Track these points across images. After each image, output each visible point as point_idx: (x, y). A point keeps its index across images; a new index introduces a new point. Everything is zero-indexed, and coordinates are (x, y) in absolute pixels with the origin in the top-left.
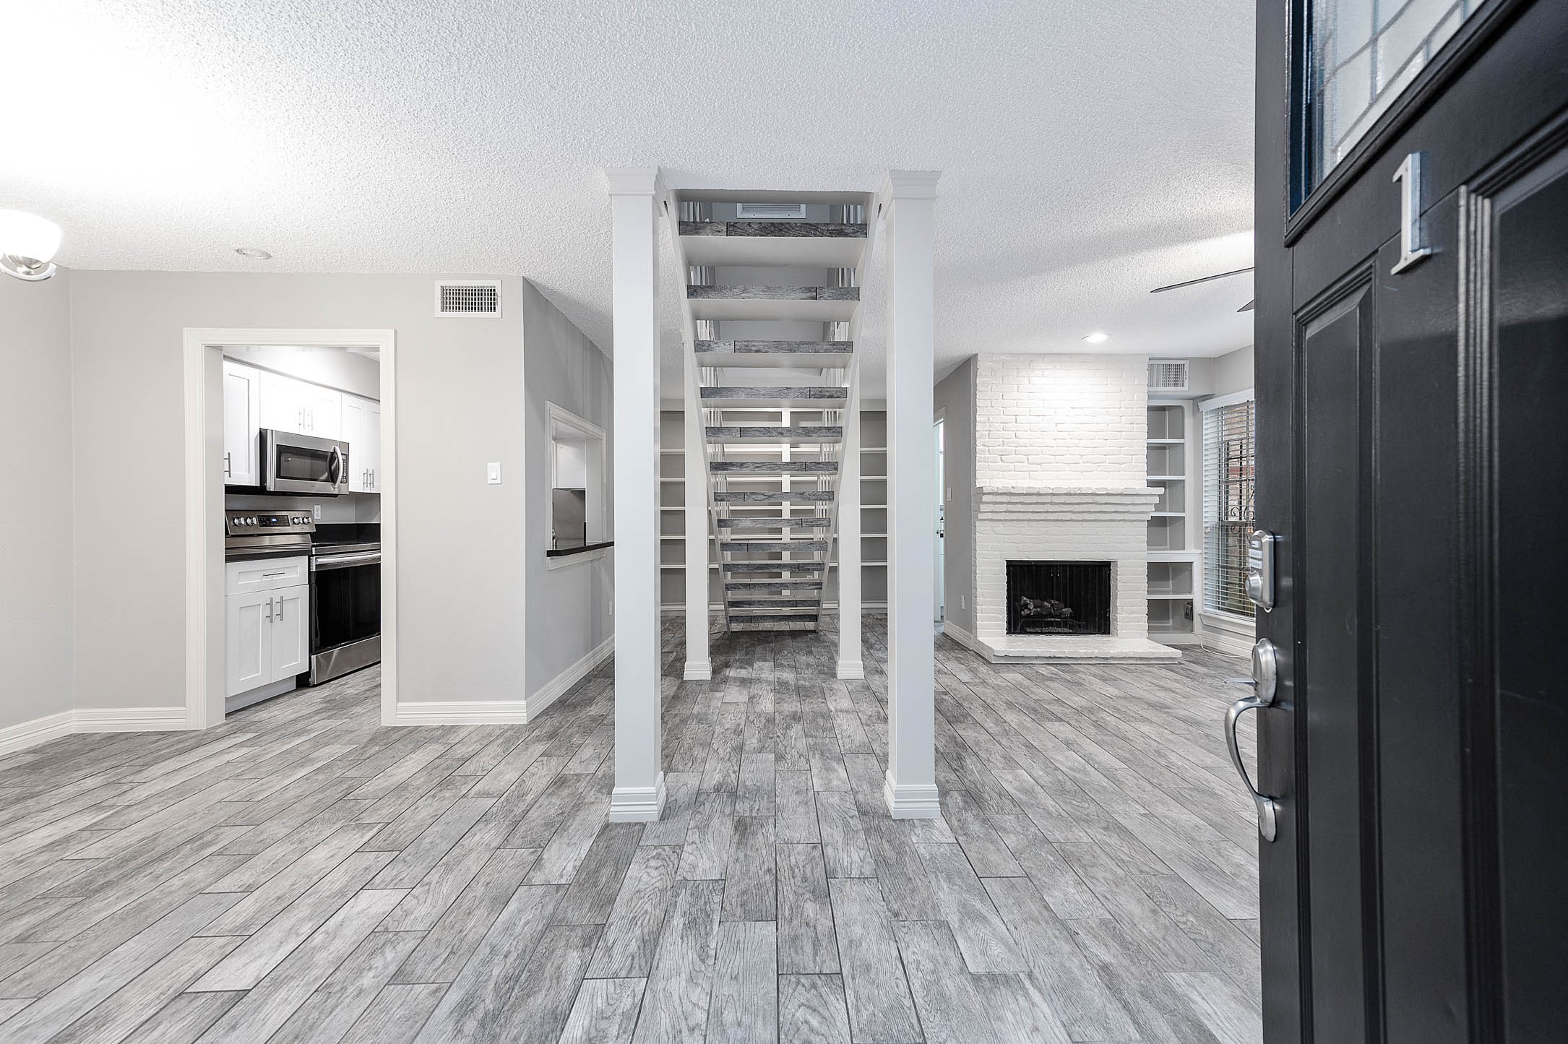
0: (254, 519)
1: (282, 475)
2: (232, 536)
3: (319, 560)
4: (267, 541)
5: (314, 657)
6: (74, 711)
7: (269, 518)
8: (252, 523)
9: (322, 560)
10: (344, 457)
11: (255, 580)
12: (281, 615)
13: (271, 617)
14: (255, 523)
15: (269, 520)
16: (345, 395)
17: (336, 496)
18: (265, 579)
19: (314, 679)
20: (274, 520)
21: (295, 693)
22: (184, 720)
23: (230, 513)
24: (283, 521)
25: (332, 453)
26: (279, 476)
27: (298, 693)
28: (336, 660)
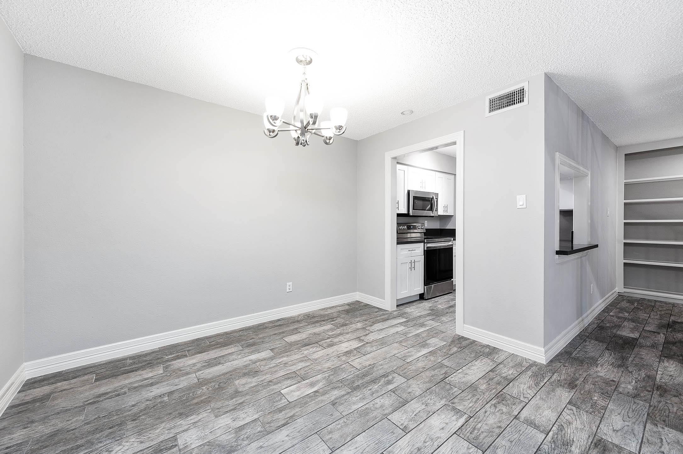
0: (406, 226)
1: (415, 208)
2: (399, 233)
3: (428, 245)
4: (409, 235)
5: (425, 287)
6: (358, 293)
7: (410, 226)
8: (405, 228)
9: (429, 245)
10: (436, 199)
11: (406, 252)
12: (414, 267)
13: (411, 268)
14: (406, 228)
15: (410, 227)
16: (437, 173)
17: (433, 217)
18: (409, 252)
19: (426, 296)
20: (412, 227)
21: (419, 302)
22: (384, 305)
23: (399, 224)
24: (415, 228)
25: (432, 198)
26: (414, 209)
27: (420, 302)
28: (433, 289)
